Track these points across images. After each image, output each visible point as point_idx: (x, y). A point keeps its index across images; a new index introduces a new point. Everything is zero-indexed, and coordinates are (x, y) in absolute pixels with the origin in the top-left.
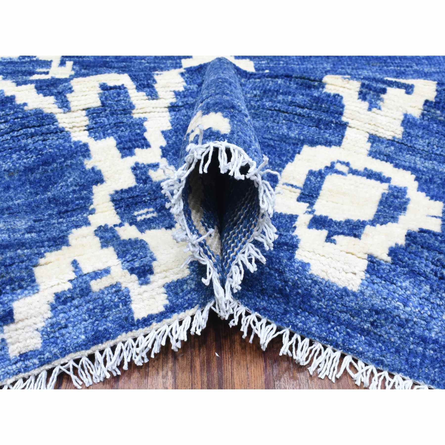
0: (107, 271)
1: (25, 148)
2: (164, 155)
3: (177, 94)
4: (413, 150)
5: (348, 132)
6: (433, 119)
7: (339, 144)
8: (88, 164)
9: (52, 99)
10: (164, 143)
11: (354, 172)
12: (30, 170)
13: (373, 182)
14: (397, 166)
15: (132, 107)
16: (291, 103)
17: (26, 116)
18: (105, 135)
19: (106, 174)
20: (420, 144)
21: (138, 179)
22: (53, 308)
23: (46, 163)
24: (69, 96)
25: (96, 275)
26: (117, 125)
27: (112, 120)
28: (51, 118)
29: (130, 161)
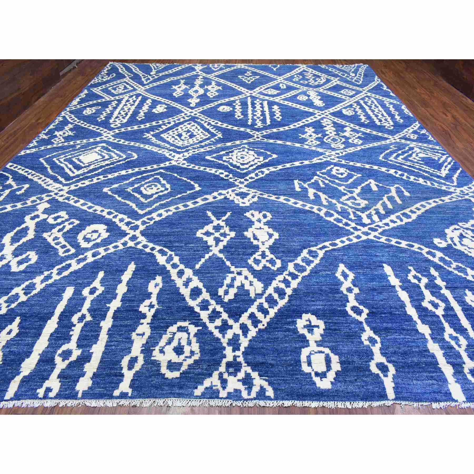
0: (217, 386)
1: (212, 345)
2: (242, 354)
3: (253, 337)
4: (326, 341)
5: (310, 342)
6: (327, 333)
7: (309, 346)
8: (224, 352)
9: (221, 335)
10: (244, 350)
11: (316, 353)
12: (211, 350)
13: (321, 354)
14: (324, 347)
15: (239, 339)
16: (293, 338)
17: (215, 338)
18: (231, 346)
19: (227, 356)
20: (326, 339)
21: (234, 359)
22: (205, 389)
23: (215, 350)
24: (226, 335)
25: (215, 386)
26: (234, 344)
27: (233, 342)
28: (220, 339)
29: (234, 354)
